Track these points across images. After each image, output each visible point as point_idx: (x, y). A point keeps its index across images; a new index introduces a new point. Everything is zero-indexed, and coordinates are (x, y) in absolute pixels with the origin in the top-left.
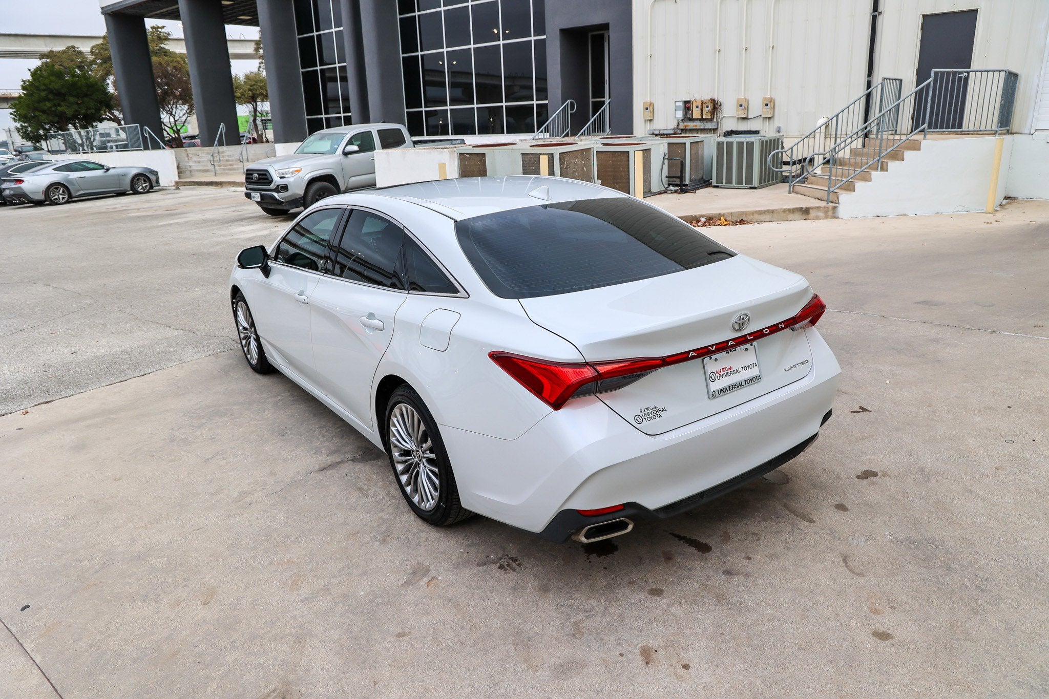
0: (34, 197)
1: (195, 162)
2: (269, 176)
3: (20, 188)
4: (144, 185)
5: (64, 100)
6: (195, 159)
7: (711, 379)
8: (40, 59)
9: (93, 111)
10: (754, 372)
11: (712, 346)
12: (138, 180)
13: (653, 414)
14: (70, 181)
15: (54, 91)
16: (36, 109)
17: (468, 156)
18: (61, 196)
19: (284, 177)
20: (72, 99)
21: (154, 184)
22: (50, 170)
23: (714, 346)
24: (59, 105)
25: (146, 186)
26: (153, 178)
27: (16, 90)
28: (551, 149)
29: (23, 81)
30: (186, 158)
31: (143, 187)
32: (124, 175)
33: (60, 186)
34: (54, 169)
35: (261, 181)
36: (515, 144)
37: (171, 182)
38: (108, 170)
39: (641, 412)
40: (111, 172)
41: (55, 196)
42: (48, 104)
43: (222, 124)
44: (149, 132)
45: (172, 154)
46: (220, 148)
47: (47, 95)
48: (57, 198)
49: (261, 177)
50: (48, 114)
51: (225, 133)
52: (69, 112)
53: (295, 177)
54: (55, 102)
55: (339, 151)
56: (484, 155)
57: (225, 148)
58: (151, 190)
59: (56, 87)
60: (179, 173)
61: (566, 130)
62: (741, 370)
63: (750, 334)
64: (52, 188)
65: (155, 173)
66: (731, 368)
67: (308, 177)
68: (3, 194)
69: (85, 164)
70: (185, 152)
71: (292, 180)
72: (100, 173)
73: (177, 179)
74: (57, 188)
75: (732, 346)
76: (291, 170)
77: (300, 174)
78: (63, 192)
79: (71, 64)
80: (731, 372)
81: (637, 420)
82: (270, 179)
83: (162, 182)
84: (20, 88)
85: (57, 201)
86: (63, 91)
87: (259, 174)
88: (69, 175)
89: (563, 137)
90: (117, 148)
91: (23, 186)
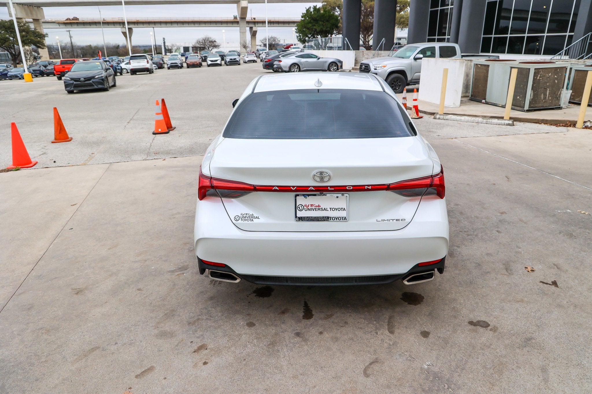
0: (284, 69)
1: (366, 58)
2: (369, 68)
4: (334, 68)
5: (317, 23)
6: (366, 57)
7: (298, 208)
8: (322, 3)
9: (329, 29)
10: (343, 214)
11: (294, 187)
12: (332, 65)
13: (248, 218)
14: (301, 63)
15: (314, 19)
16: (305, 27)
17: (480, 66)
19: (376, 69)
20: (321, 23)
21: (339, 68)
22: (294, 57)
23: (296, 187)
24: (315, 26)
25: (335, 69)
26: (339, 64)
27: (298, 17)
28: (529, 66)
29: (303, 14)
30: (362, 56)
31: (333, 69)
32: (326, 62)
33: (296, 64)
34: (296, 57)
35: (366, 70)
36: (516, 60)
37: (351, 68)
38: (319, 59)
39: (241, 214)
40: (320, 60)
41: (293, 69)
42: (310, 25)
43: (384, 39)
44: (347, 41)
45: (354, 53)
46: (380, 52)
47: (310, 21)
49: (366, 68)
50: (309, 30)
51: (384, 44)
52: (318, 29)
53: (383, 69)
54: (313, 24)
55: (412, 57)
56: (488, 66)
57: (382, 52)
58: (337, 71)
59: (315, 16)
60: (355, 63)
61: (581, 54)
62: (329, 209)
63: (331, 187)
64: (293, 65)
65: (341, 62)
66: (319, 206)
67: (389, 70)
68: (274, 67)
69: (311, 55)
70: (362, 52)
71: (380, 71)
72: (315, 60)
73: (353, 66)
74: (295, 66)
75: (311, 191)
76: (381, 65)
77: (385, 68)
78: (297, 68)
79: (334, 5)
80: (318, 208)
81: (236, 218)
82: (369, 69)
83: (344, 67)
84: (301, 17)
85: (294, 71)
86: (318, 19)
87: (365, 66)
88: (301, 60)
89: (579, 59)
90: (328, 48)
91: (281, 63)
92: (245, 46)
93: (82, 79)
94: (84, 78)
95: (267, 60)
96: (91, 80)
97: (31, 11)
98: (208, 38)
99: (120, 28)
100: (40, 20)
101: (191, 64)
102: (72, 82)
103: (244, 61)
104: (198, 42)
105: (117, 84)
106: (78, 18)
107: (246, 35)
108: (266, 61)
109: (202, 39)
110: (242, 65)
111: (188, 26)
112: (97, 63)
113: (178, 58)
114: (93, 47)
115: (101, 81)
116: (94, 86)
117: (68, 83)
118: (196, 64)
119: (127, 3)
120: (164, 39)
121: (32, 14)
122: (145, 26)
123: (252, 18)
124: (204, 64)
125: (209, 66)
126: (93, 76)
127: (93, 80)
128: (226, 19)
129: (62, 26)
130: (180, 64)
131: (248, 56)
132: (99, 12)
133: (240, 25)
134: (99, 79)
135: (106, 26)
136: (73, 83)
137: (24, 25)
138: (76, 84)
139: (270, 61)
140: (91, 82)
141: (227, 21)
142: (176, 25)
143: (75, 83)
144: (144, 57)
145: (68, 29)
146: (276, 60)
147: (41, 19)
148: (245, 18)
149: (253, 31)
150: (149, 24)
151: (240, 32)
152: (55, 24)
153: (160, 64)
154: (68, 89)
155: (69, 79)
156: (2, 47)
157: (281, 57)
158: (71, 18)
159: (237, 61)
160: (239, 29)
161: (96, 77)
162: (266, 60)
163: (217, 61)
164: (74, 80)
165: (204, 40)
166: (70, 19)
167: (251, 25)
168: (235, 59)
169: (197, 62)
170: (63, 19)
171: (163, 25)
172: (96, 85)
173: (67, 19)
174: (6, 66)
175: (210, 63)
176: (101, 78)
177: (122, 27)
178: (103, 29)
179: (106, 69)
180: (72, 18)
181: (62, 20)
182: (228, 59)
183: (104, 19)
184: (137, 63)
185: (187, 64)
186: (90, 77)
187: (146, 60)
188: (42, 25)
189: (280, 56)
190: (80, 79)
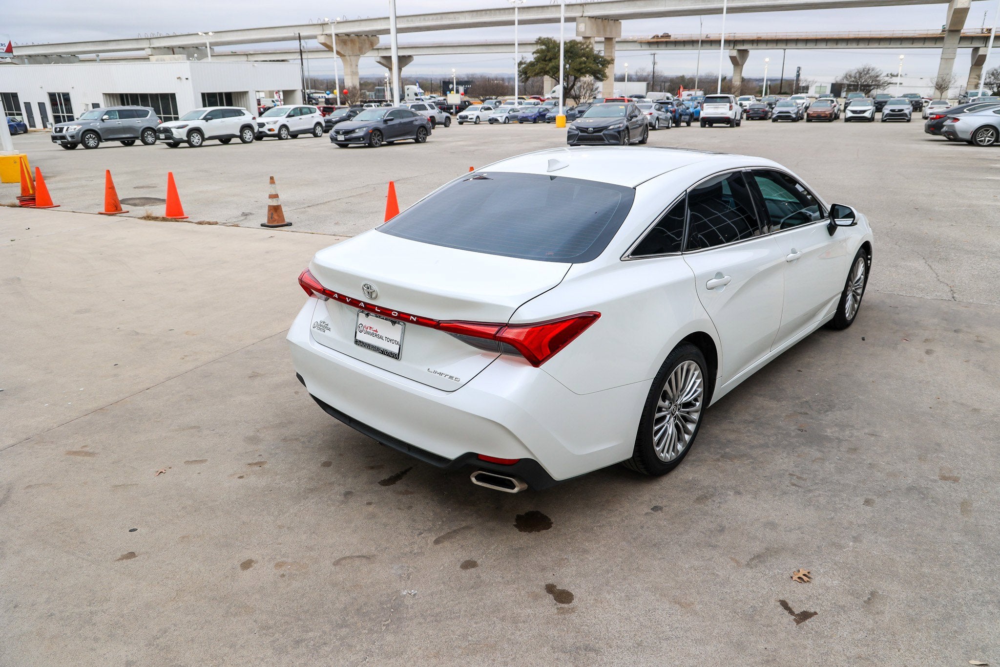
0: (961, 136)
3: (953, 125)
7: (358, 329)
11: (349, 298)
13: (323, 328)
18: (988, 138)
22: (990, 112)
33: (991, 128)
34: (994, 112)
39: (320, 322)
41: (982, 137)
48: (982, 140)
63: (379, 308)
64: (983, 130)
66: (376, 331)
68: (942, 130)
74: (987, 130)
75: (361, 307)
78: (992, 134)
80: (375, 334)
81: (315, 325)
85: (981, 144)
91: (957, 125)
92: (942, 85)
93: (591, 129)
94: (594, 128)
95: (935, 116)
96: (602, 131)
97: (604, 26)
98: (869, 70)
99: (728, 51)
100: (613, 39)
101: (815, 115)
102: (576, 132)
103: (924, 115)
104: (848, 77)
105: (649, 140)
106: (670, 34)
107: (953, 64)
108: (932, 119)
109: (857, 71)
110: (913, 122)
111: (847, 47)
112: (621, 107)
113: (794, 104)
114: (687, 80)
115: (616, 134)
116: (605, 141)
117: (572, 134)
118: (823, 115)
119: (731, 10)
120: (799, 68)
121: (605, 30)
122: (770, 46)
123: (982, 29)
124: (878, 116)
125: (848, 120)
126: (606, 125)
127: (605, 132)
128: (925, 32)
129: (645, 47)
130: (795, 113)
131: (933, 106)
132: (700, 24)
133: (944, 45)
134: (615, 130)
135: (708, 46)
136: (578, 134)
137: (587, 47)
138: (581, 136)
139: (940, 118)
140: (601, 134)
141: (925, 36)
142: (823, 45)
143: (580, 134)
144: (727, 100)
145: (653, 52)
146: (949, 118)
147: (615, 38)
148: (959, 31)
149: (978, 56)
150: (777, 44)
151: (941, 59)
152: (636, 44)
153: (763, 111)
154: (570, 141)
155: (575, 128)
156: (554, 77)
157: (967, 111)
158: (660, 34)
159: (905, 115)
160: (941, 53)
161: (611, 127)
162: (932, 116)
163: (864, 111)
164: (580, 130)
165: (860, 74)
166: (658, 36)
167: (976, 44)
168: (902, 110)
169: (827, 113)
170: (649, 36)
171: (800, 45)
172: (607, 140)
173: (654, 37)
174: (554, 103)
175: (850, 114)
176: (617, 130)
177: (732, 48)
178: (701, 51)
179: (630, 117)
180: (662, 34)
181: (647, 38)
182: (887, 109)
183: (707, 35)
184: (713, 109)
185: (808, 115)
186: (601, 127)
187: (728, 104)
188: (615, 47)
189: (965, 110)
190: (587, 129)
